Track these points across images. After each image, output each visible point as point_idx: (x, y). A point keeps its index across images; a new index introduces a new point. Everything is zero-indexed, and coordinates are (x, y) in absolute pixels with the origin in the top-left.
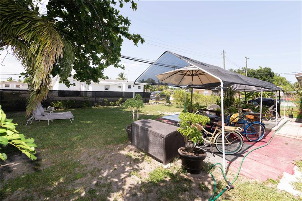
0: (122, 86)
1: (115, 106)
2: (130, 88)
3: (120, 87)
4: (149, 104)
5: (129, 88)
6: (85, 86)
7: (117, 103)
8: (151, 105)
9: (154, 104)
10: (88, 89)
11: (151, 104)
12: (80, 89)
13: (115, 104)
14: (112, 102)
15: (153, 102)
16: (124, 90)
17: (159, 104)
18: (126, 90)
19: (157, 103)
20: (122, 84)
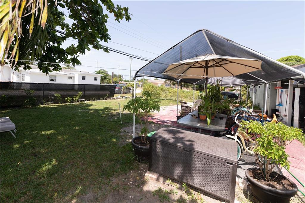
0: (74, 77)
1: (73, 102)
2: (84, 79)
3: (71, 78)
4: (114, 99)
5: (82, 79)
6: (18, 75)
7: (76, 99)
8: (117, 100)
9: (119, 98)
10: (24, 80)
11: (117, 98)
12: (10, 79)
13: (73, 100)
14: (69, 98)
15: (119, 96)
16: (76, 82)
17: (125, 98)
18: (78, 82)
19: (122, 97)
20: (74, 75)
